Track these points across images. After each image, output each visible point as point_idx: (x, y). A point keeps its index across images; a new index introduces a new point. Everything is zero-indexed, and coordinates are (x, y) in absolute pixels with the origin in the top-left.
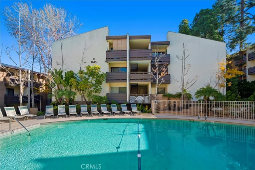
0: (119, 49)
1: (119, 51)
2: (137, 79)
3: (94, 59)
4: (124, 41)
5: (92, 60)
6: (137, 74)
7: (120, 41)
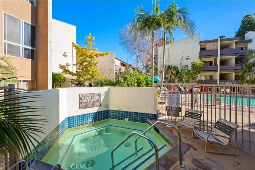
0: (211, 49)
1: (212, 50)
2: (226, 70)
3: (188, 57)
4: (215, 43)
5: (187, 58)
6: (226, 66)
7: (212, 44)
